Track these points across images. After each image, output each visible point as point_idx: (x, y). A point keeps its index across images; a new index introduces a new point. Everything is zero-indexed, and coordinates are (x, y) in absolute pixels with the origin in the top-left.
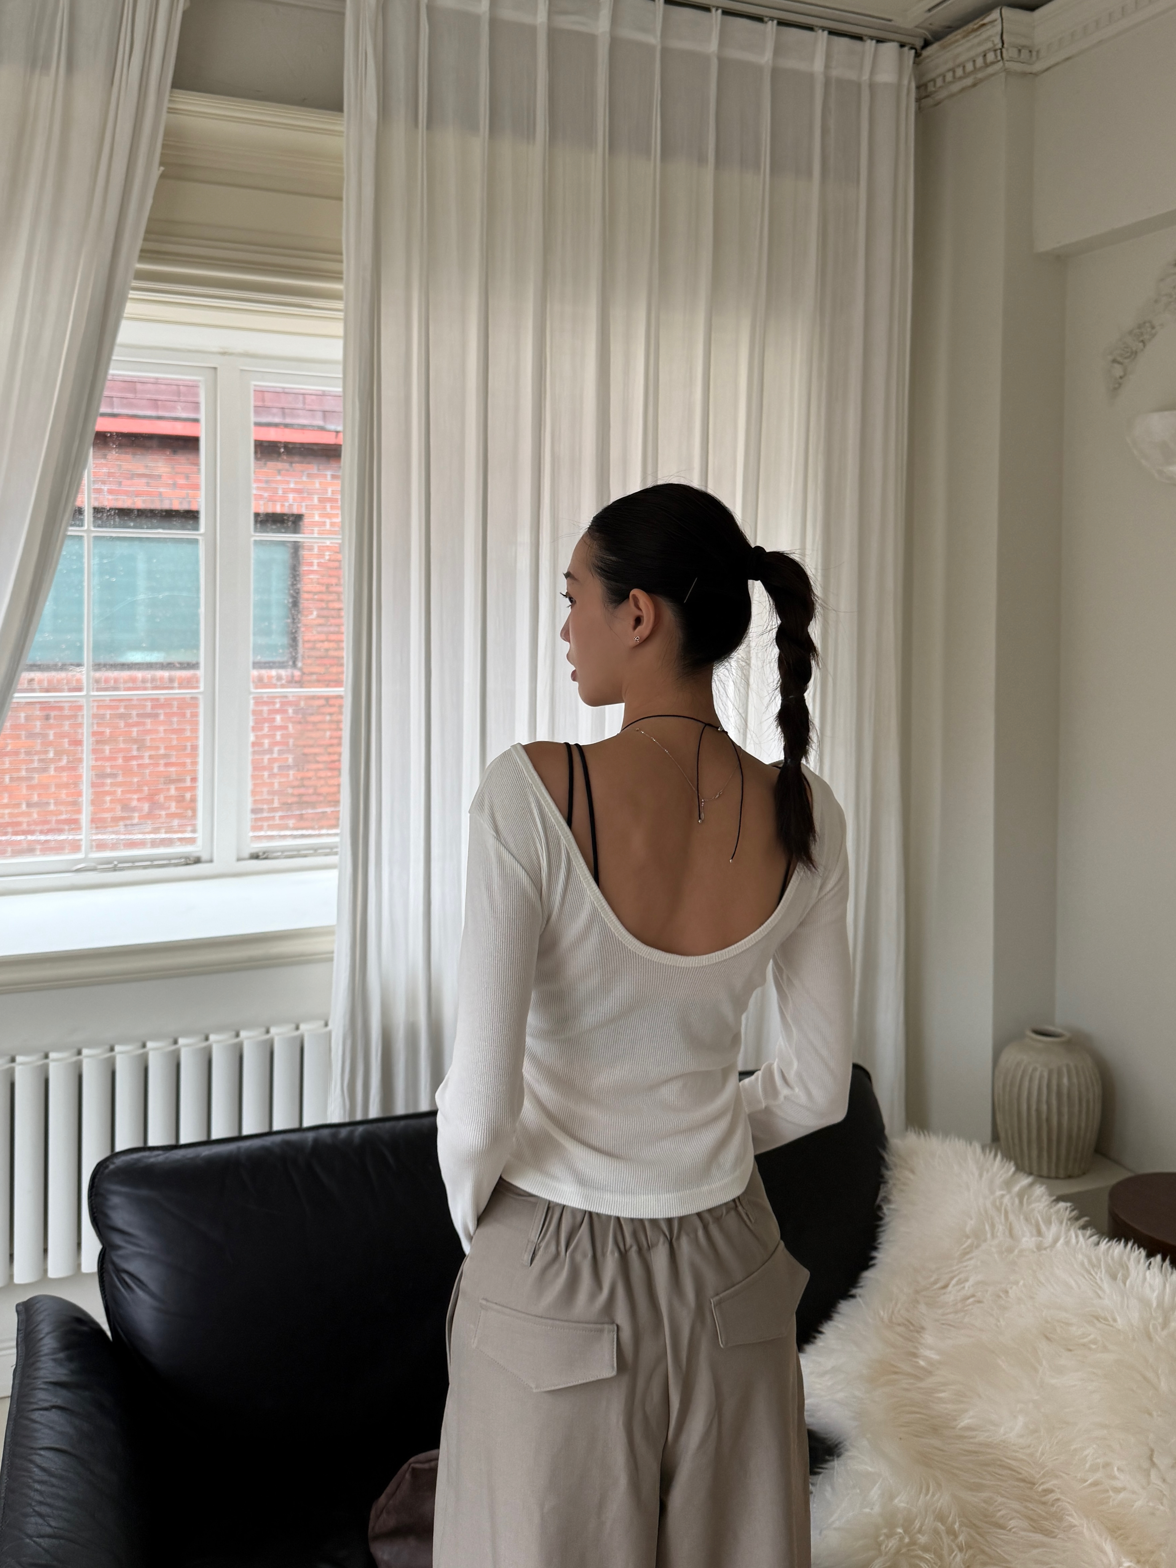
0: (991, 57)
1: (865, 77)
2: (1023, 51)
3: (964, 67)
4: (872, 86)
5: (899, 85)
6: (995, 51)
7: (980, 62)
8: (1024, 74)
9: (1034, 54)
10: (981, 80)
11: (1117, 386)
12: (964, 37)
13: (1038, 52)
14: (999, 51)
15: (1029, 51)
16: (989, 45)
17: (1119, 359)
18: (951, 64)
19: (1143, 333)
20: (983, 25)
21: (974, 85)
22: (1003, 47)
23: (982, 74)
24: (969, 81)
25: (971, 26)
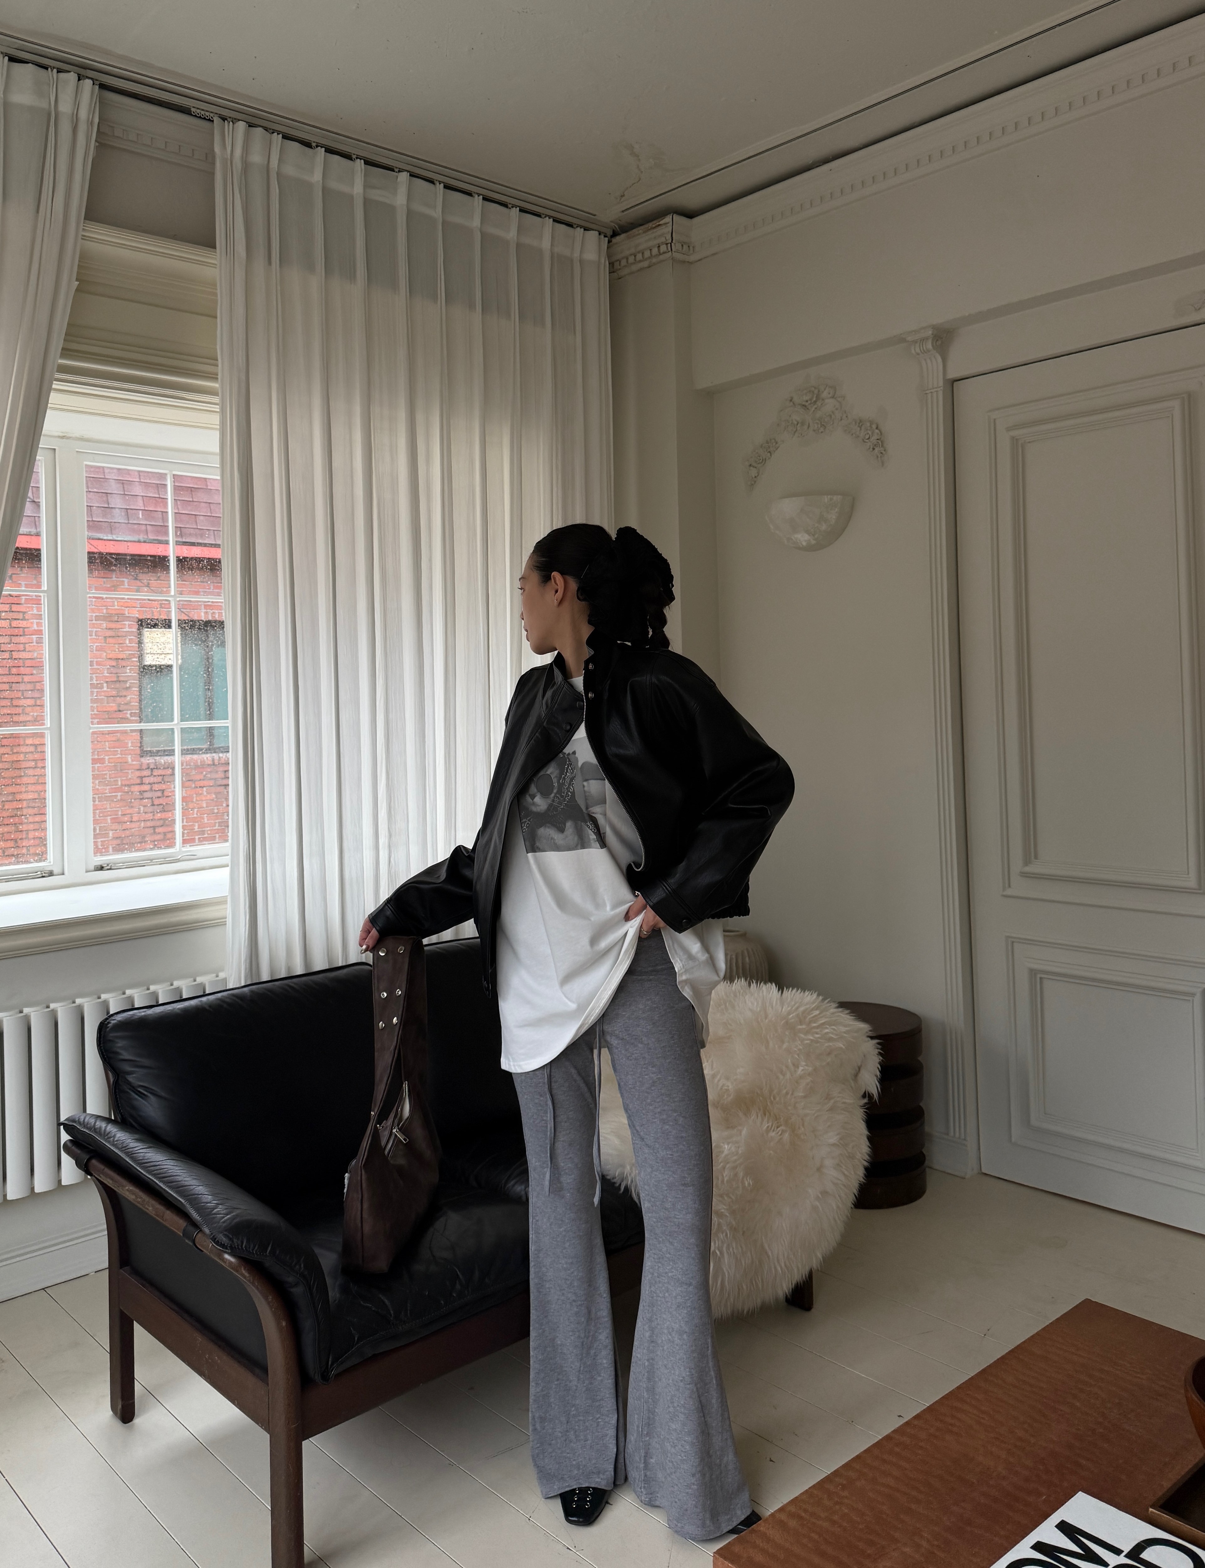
0: (663, 248)
1: (576, 255)
2: (684, 246)
3: (643, 253)
4: (581, 261)
5: (598, 262)
6: (667, 244)
7: (655, 251)
8: (684, 262)
9: (691, 248)
10: (655, 264)
11: (753, 483)
12: (644, 232)
13: (693, 247)
14: (669, 245)
15: (687, 245)
16: (663, 240)
17: (754, 464)
18: (633, 251)
19: (770, 446)
20: (659, 225)
21: (649, 267)
22: (672, 241)
23: (654, 260)
24: (646, 264)
25: (650, 225)
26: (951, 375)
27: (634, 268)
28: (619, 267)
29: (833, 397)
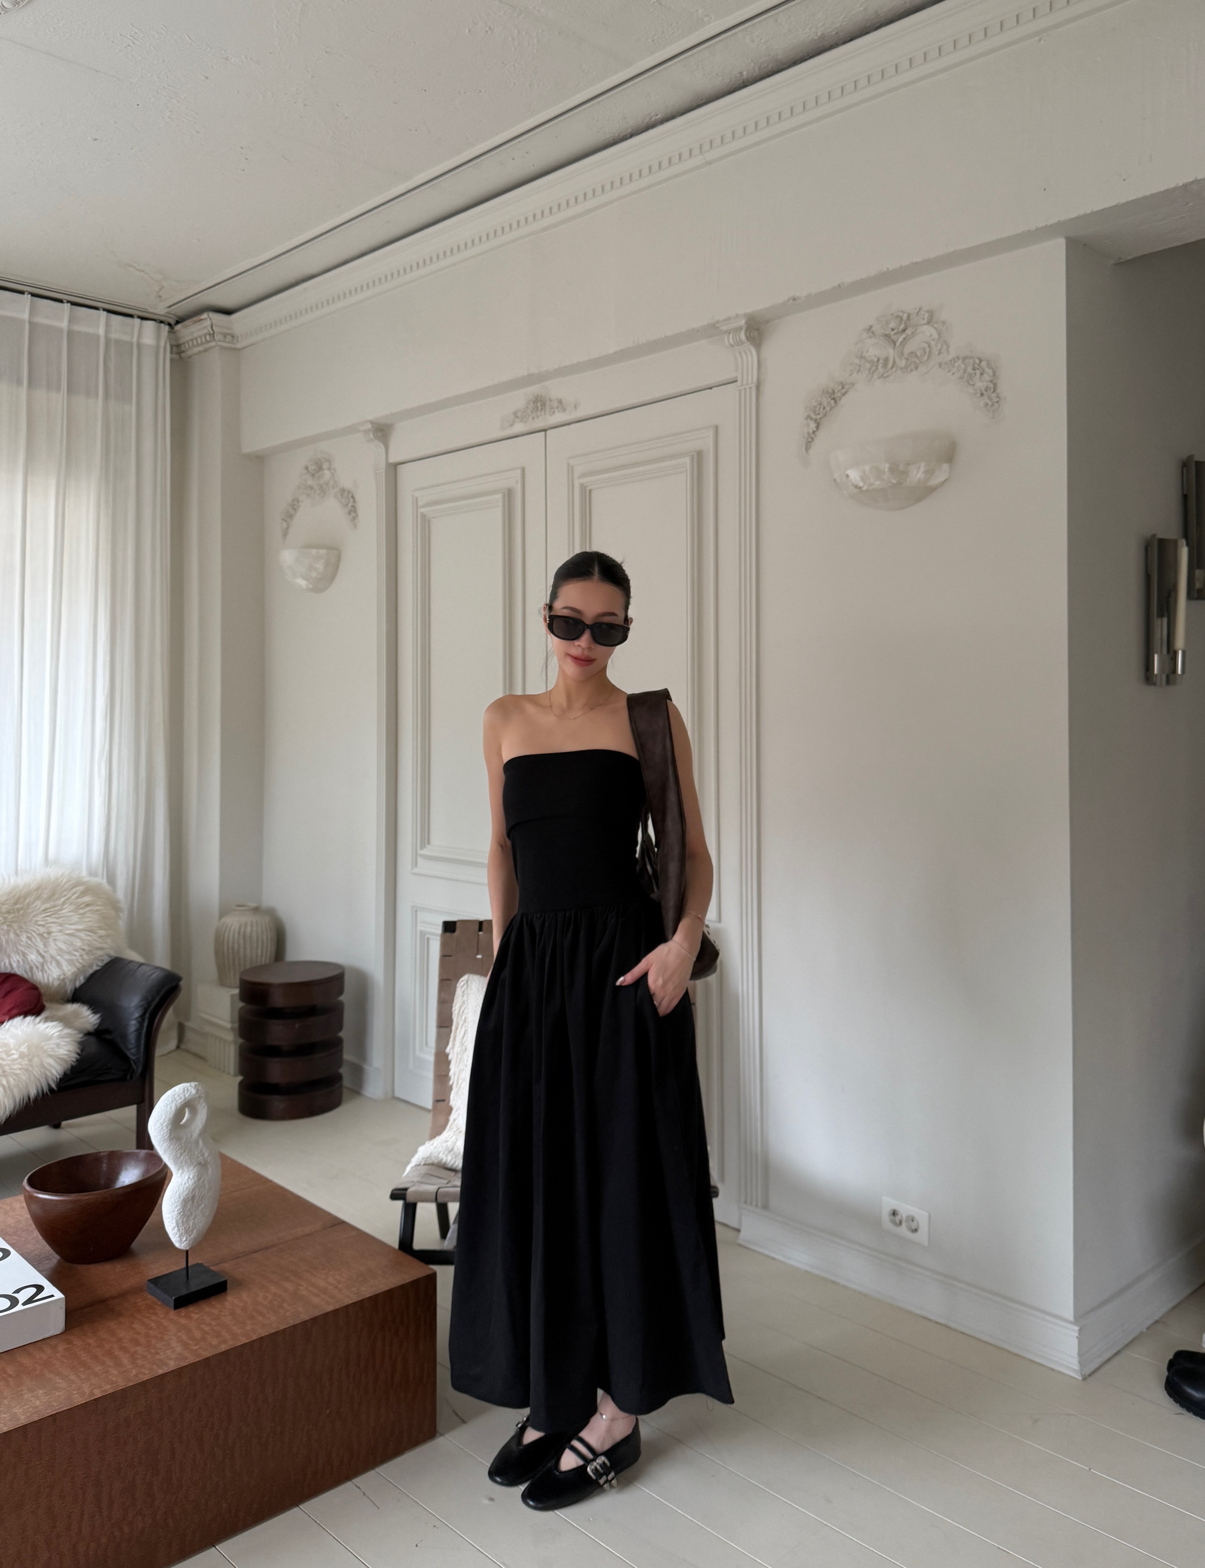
0: (208, 337)
1: (135, 340)
2: (227, 336)
5: (158, 347)
6: (210, 335)
7: (205, 339)
8: (230, 349)
10: (208, 349)
11: (285, 532)
12: (193, 323)
13: (237, 338)
14: (212, 335)
15: (230, 336)
16: (206, 331)
17: (285, 518)
18: (190, 337)
19: (295, 505)
20: (201, 320)
21: (206, 350)
22: (214, 332)
23: (207, 346)
24: (201, 348)
25: (195, 319)
26: (392, 460)
27: (196, 350)
28: (185, 349)
29: (329, 469)
